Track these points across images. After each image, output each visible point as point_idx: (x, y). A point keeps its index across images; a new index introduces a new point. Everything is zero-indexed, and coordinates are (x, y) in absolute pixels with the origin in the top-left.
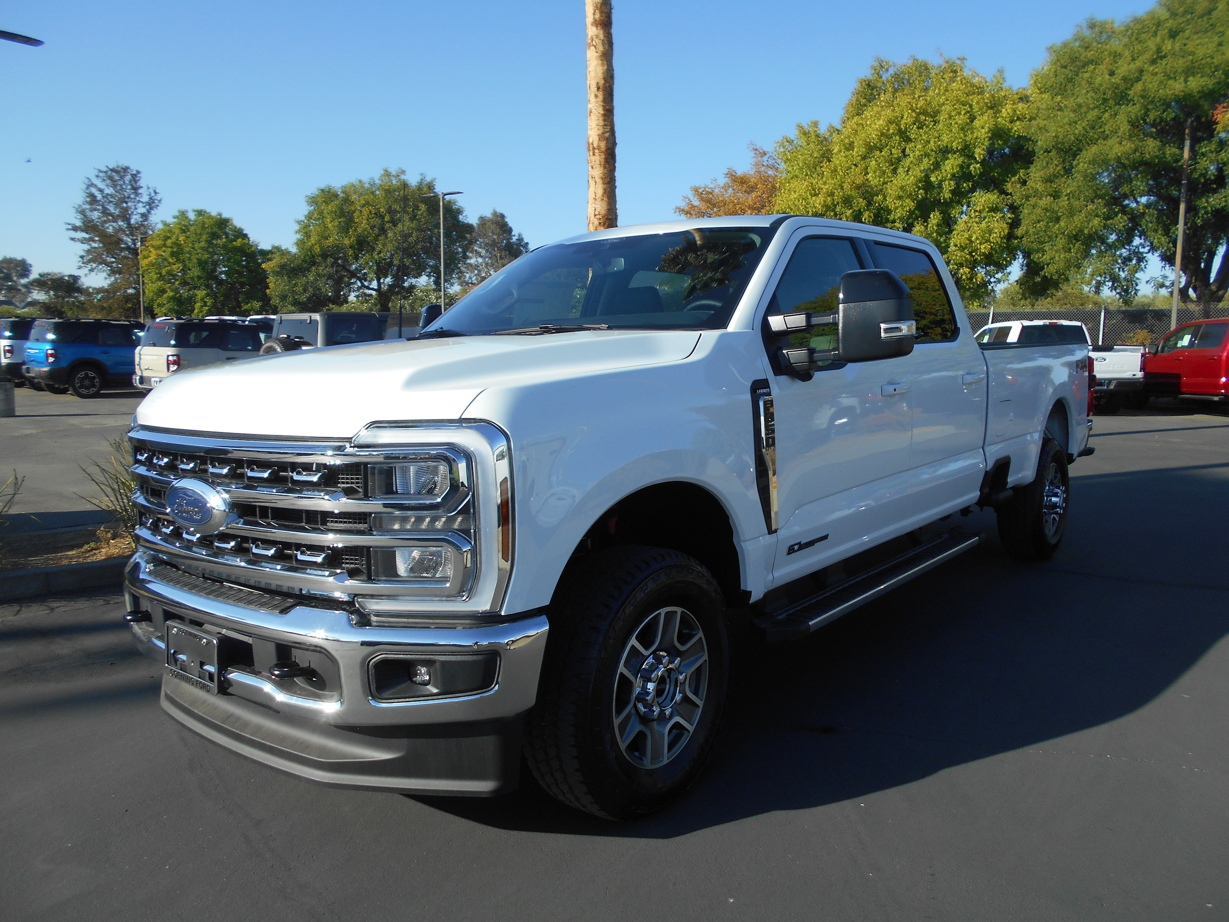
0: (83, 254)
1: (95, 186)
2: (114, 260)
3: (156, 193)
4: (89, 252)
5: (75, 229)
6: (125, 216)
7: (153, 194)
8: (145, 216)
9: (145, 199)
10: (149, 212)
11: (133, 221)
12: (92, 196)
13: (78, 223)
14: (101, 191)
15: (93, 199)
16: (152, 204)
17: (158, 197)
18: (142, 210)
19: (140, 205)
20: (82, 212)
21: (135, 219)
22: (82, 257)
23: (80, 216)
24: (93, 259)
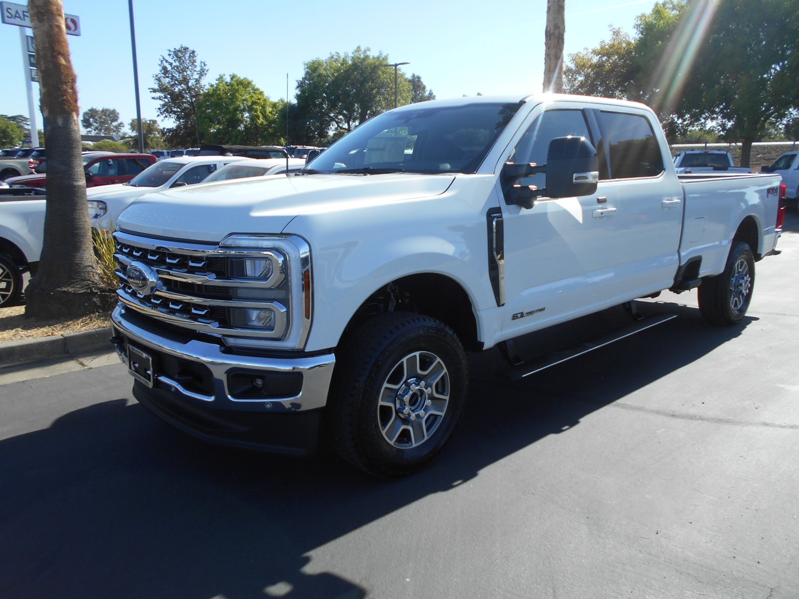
0: (159, 107)
1: (167, 61)
2: (179, 110)
3: (205, 65)
4: (163, 106)
5: (155, 91)
6: (185, 81)
7: (203, 66)
8: (197, 81)
9: (198, 69)
10: (200, 78)
11: (190, 84)
12: (165, 68)
13: (156, 87)
14: (171, 64)
15: (165, 71)
16: (202, 73)
17: (207, 68)
18: (196, 76)
19: (195, 73)
20: (159, 80)
21: (191, 83)
22: (159, 109)
23: (157, 82)
24: (166, 110)
